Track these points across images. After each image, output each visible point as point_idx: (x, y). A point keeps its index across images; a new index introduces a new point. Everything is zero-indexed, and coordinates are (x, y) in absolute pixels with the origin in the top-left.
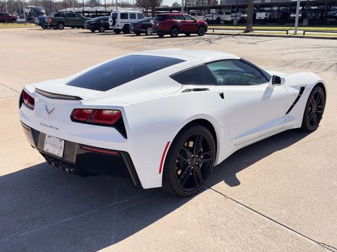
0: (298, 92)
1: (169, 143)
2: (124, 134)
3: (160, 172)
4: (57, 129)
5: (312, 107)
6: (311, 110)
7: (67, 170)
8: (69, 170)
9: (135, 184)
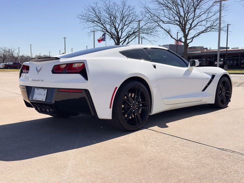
0: (210, 77)
1: (117, 88)
2: (86, 78)
3: (110, 108)
4: (43, 81)
5: (221, 91)
6: (221, 93)
7: (48, 110)
8: (49, 110)
9: (93, 114)
